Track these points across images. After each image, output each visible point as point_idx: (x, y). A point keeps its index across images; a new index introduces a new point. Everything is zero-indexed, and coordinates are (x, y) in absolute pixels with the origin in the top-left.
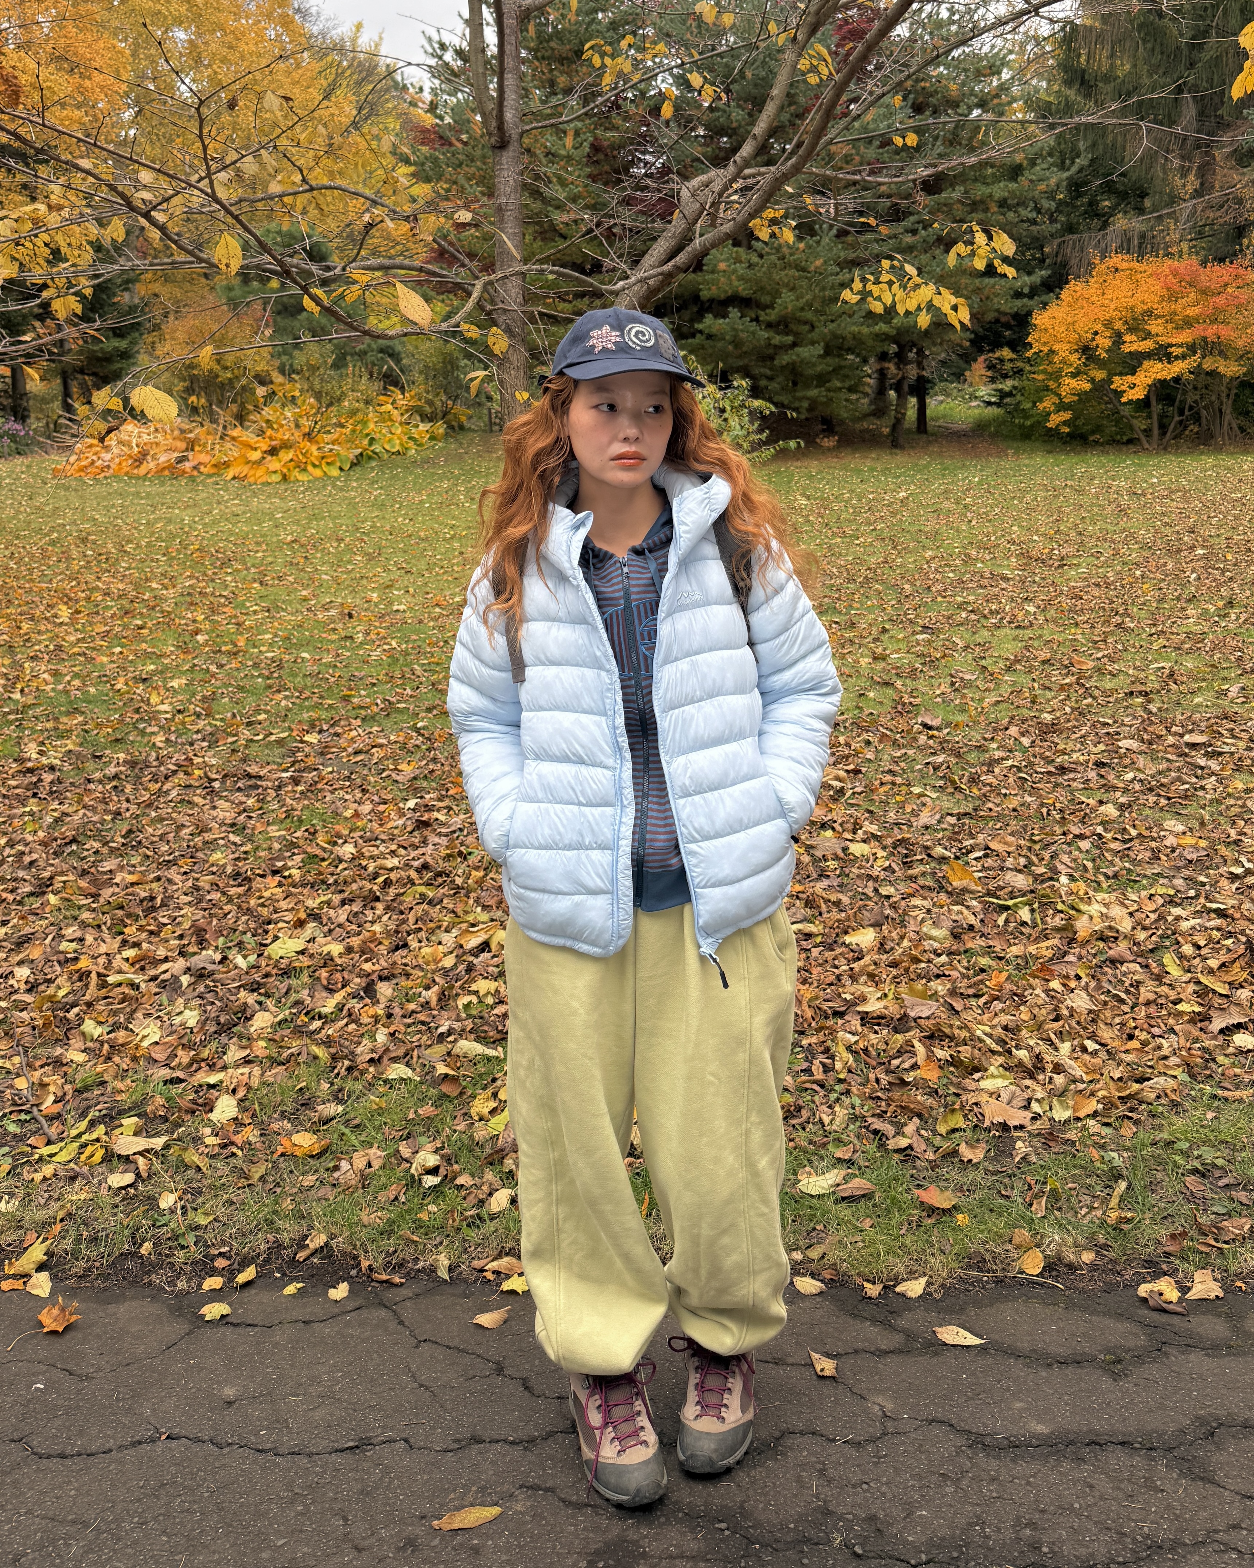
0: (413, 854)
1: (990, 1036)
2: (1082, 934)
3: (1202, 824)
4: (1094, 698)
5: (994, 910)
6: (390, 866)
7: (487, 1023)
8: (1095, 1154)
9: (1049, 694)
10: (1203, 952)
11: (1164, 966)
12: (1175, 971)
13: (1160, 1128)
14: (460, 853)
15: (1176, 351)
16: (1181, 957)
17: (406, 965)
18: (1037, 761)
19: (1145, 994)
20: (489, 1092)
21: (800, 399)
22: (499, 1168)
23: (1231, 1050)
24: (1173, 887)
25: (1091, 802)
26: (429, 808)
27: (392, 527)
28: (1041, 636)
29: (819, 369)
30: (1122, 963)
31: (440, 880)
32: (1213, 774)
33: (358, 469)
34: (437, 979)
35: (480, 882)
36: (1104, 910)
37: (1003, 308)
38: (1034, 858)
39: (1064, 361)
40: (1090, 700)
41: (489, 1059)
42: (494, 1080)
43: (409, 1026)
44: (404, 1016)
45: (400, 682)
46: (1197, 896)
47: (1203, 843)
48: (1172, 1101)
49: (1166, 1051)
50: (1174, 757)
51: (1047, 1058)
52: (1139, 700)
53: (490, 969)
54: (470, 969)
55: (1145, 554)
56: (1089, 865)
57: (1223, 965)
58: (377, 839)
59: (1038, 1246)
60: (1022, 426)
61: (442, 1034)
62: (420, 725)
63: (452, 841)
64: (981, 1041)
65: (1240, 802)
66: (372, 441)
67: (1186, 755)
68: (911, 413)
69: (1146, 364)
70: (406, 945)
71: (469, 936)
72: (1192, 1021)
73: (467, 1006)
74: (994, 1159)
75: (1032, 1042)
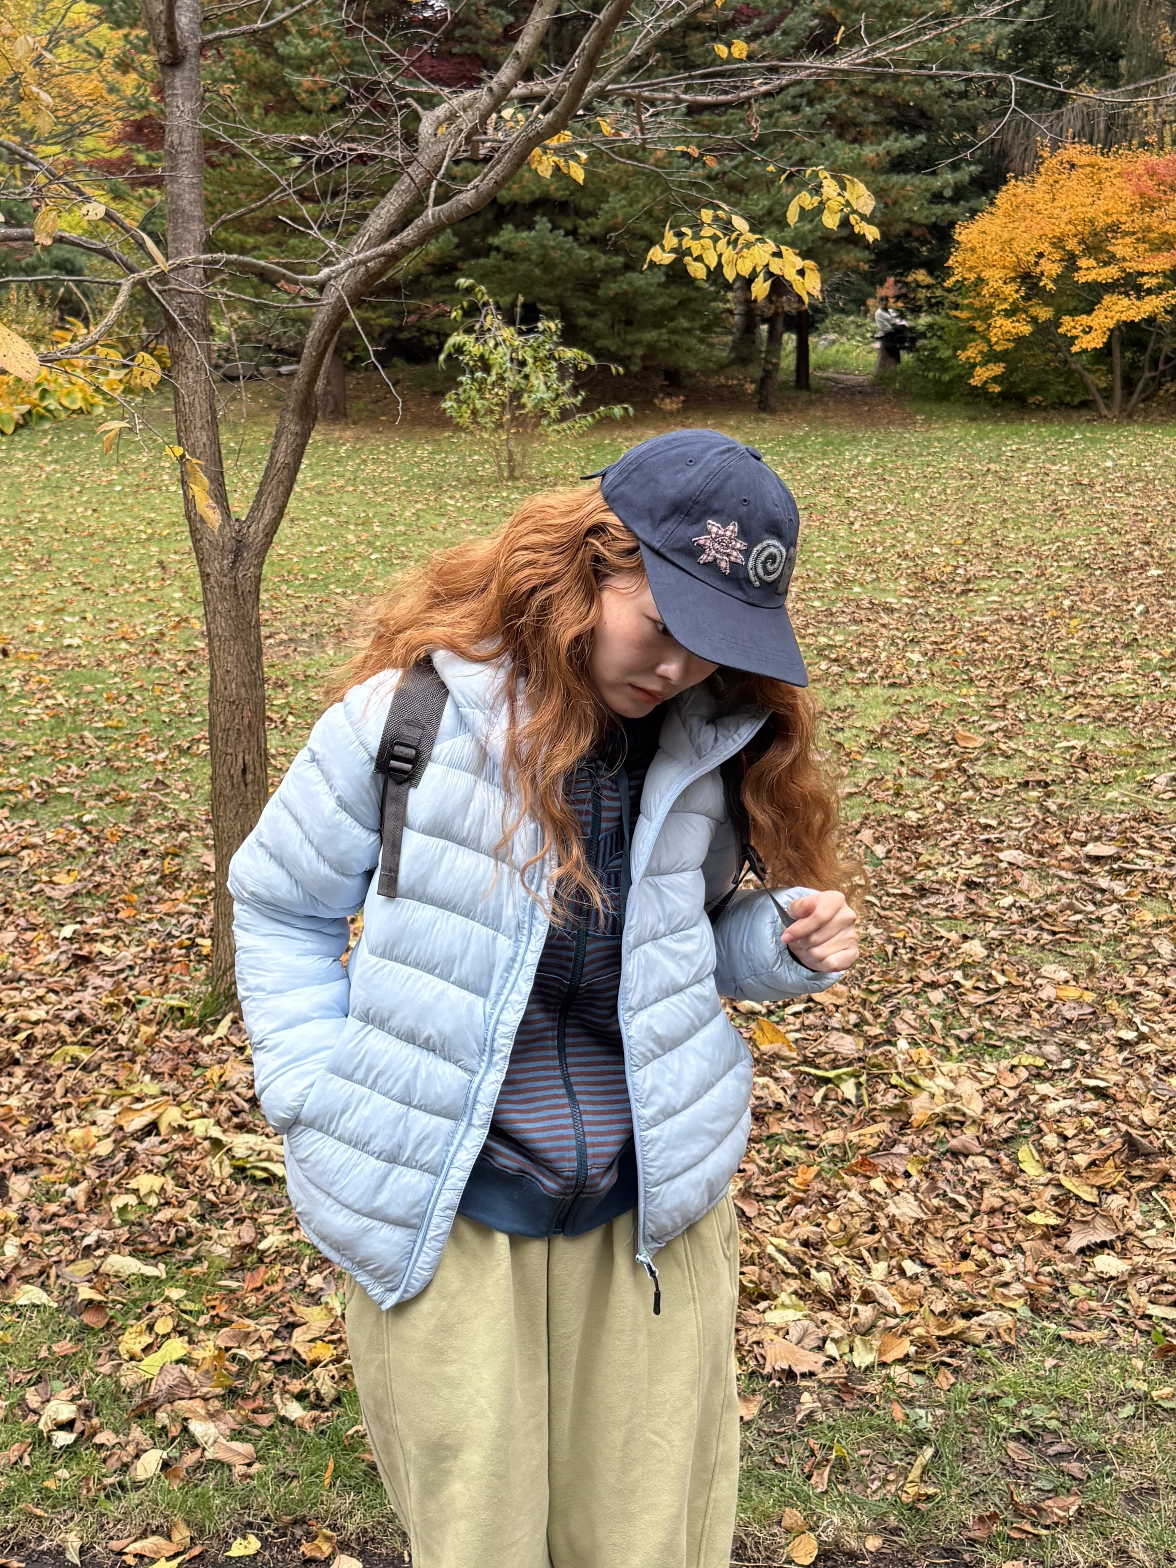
0: (67, 1001)
1: (785, 1254)
2: (918, 1117)
3: (1092, 971)
4: (977, 789)
5: (811, 1082)
6: (34, 1018)
7: (147, 1232)
8: (898, 1411)
9: (920, 783)
10: (1070, 1145)
11: (1018, 1162)
12: (1031, 1168)
13: (983, 1378)
14: (127, 1002)
15: (1149, 282)
16: (1042, 1150)
17: (49, 1152)
18: (890, 877)
19: (990, 1199)
20: (144, 1323)
21: (633, 344)
22: (148, 1422)
23: (1089, 1276)
24: (1043, 1056)
25: (954, 936)
26: (91, 938)
27: (69, 521)
28: (920, 699)
29: (659, 302)
30: (966, 1156)
31: (99, 1038)
32: (1116, 900)
33: (25, 432)
34: (89, 1171)
35: (150, 1042)
36: (950, 1086)
37: (916, 217)
38: (868, 1015)
39: (995, 295)
40: (970, 793)
41: (146, 1279)
42: (150, 1309)
43: (48, 1234)
44: (43, 1221)
45: (63, 754)
46: (1073, 1069)
47: (1089, 997)
48: (1006, 1343)
49: (1006, 1277)
50: (1069, 875)
51: (854, 1282)
52: (1034, 794)
53: (157, 1159)
54: (130, 1159)
55: (1081, 575)
56: (938, 1024)
57: (1093, 1163)
58: (20, 979)
59: (812, 1529)
60: (938, 382)
61: (88, 1247)
62: (86, 818)
63: (117, 984)
64: (772, 1259)
65: (1144, 941)
66: (44, 393)
67: (1085, 872)
68: (788, 361)
69: (1107, 299)
70: (50, 1125)
71: (131, 1116)
72: (1045, 1237)
73: (123, 1210)
74: (773, 1416)
75: (838, 1261)
